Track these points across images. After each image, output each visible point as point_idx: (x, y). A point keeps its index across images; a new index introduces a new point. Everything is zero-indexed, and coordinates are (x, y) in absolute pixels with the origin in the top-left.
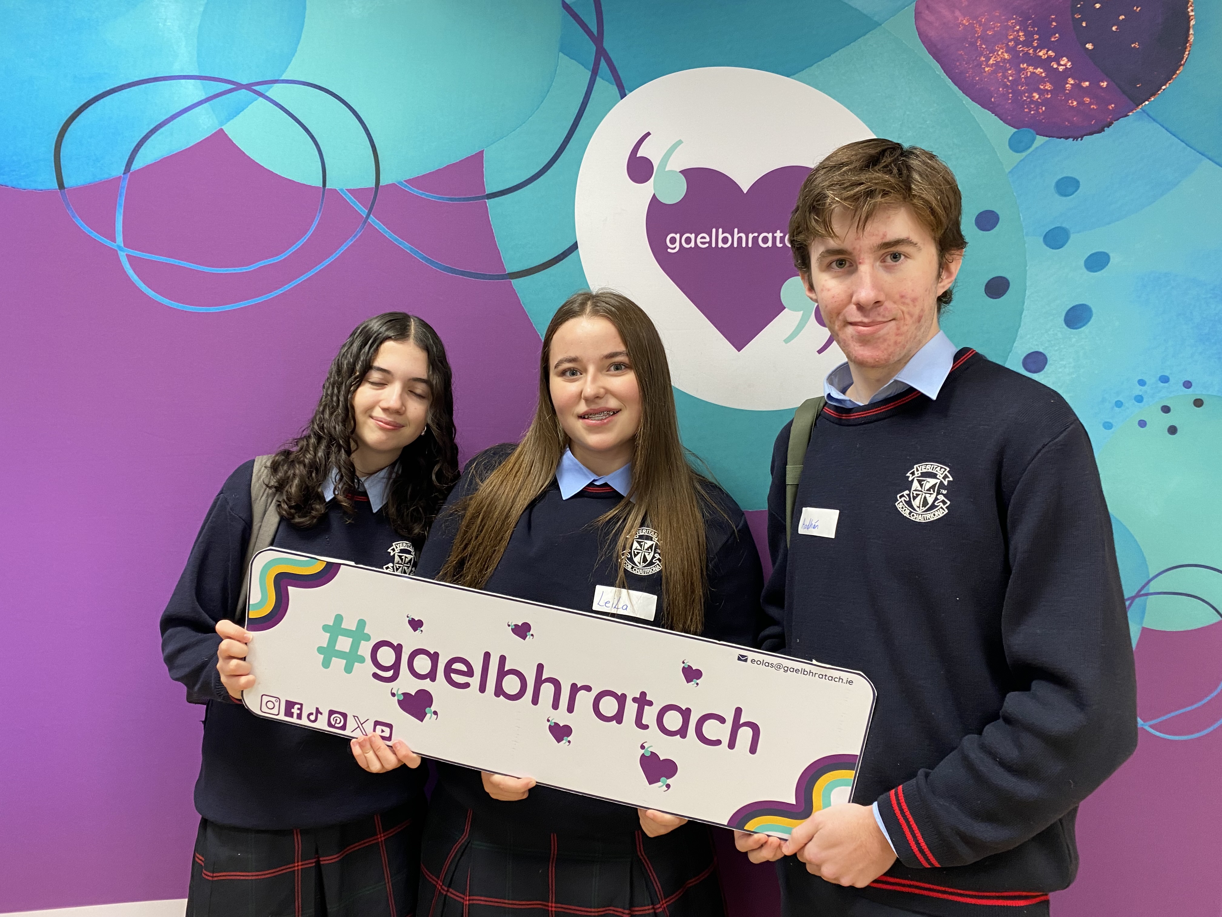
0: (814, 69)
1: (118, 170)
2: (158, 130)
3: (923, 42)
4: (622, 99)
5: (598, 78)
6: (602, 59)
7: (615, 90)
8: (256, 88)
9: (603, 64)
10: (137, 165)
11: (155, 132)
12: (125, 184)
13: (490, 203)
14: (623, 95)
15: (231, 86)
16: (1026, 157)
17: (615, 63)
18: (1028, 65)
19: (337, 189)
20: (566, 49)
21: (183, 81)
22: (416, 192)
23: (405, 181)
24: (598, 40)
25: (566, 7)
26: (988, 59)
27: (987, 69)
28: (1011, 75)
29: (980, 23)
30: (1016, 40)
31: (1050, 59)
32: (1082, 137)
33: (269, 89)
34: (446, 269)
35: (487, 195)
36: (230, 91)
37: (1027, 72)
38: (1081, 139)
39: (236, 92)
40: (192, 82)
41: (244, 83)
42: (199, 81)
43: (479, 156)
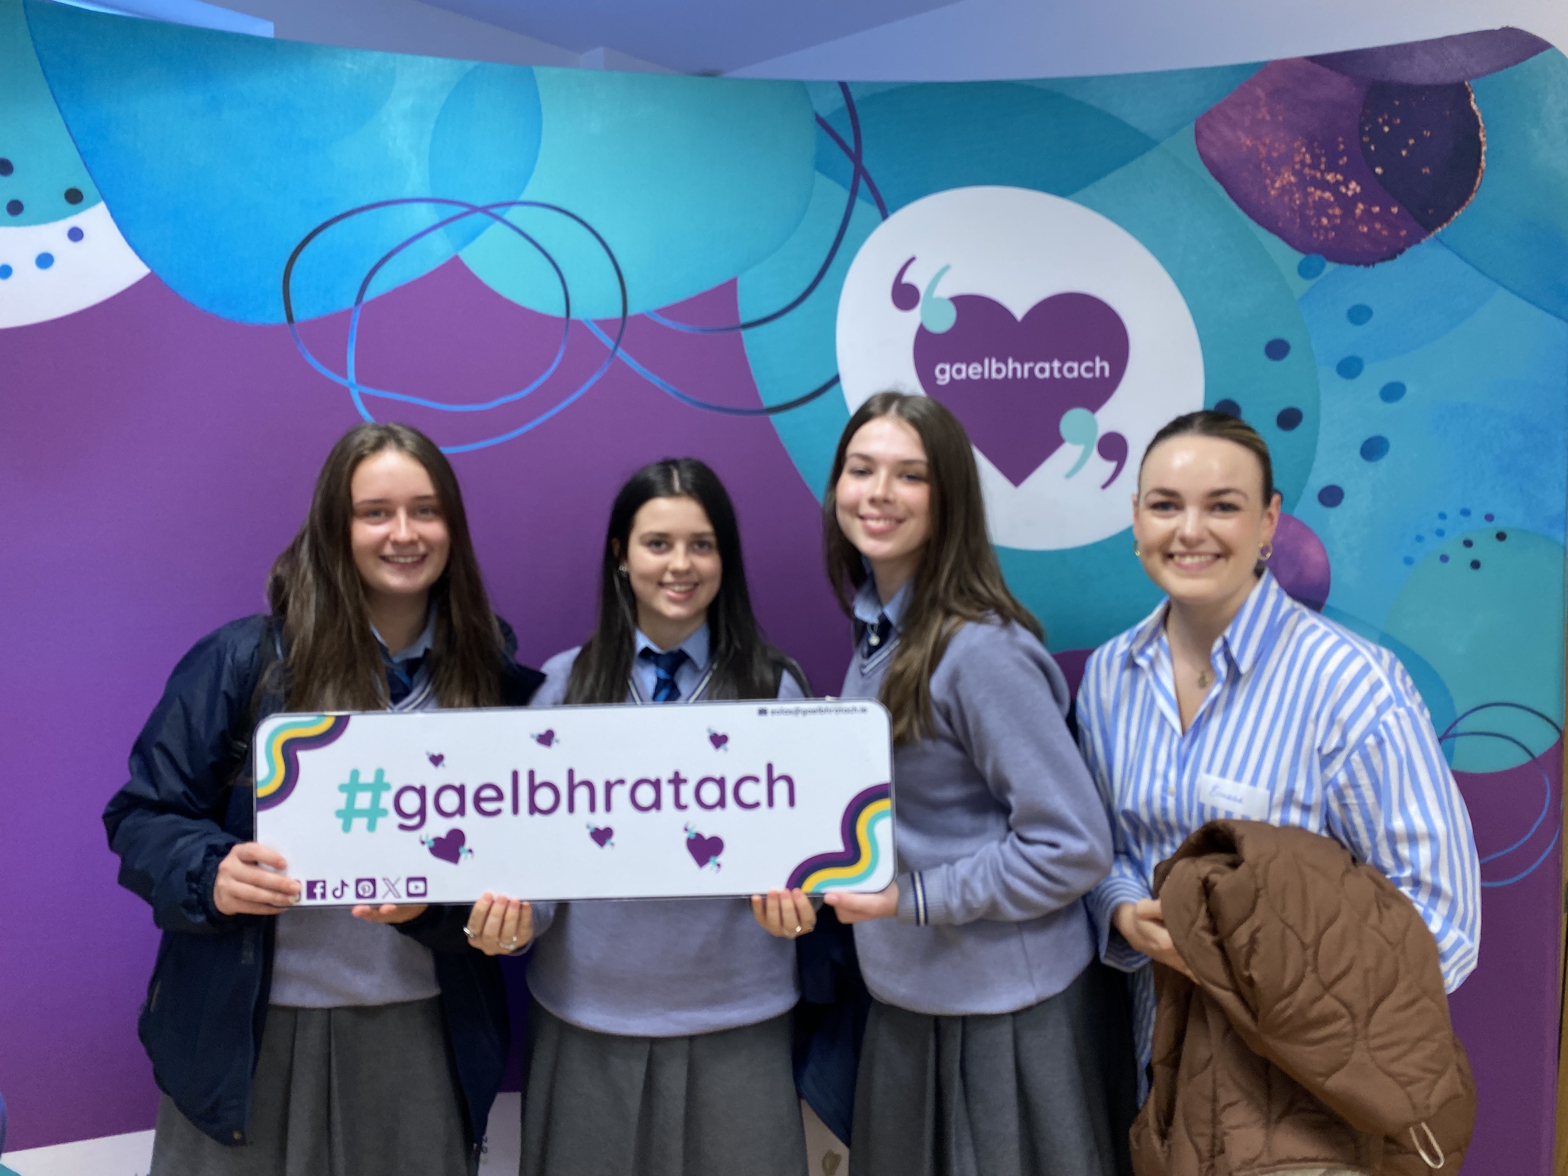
0: (1089, 191)
1: (350, 302)
2: (390, 258)
3: (1205, 163)
4: (884, 221)
5: (857, 198)
6: (861, 177)
7: (875, 211)
8: (493, 210)
9: (863, 185)
10: (369, 295)
11: (387, 260)
12: (357, 316)
13: (745, 333)
14: (885, 216)
15: (466, 209)
16: (1316, 284)
17: (875, 182)
18: (1315, 188)
19: (582, 320)
20: (821, 166)
21: (414, 204)
23: (655, 311)
24: (856, 157)
25: (820, 121)
26: (1273, 182)
27: (1273, 193)
28: (1299, 199)
29: (1264, 145)
30: (1303, 163)
31: (1337, 183)
32: (1373, 264)
33: (506, 211)
34: (699, 404)
35: (742, 325)
36: (465, 214)
37: (1315, 197)
38: (1373, 266)
39: (471, 215)
40: (425, 205)
41: (480, 206)
42: (432, 205)
43: (733, 284)
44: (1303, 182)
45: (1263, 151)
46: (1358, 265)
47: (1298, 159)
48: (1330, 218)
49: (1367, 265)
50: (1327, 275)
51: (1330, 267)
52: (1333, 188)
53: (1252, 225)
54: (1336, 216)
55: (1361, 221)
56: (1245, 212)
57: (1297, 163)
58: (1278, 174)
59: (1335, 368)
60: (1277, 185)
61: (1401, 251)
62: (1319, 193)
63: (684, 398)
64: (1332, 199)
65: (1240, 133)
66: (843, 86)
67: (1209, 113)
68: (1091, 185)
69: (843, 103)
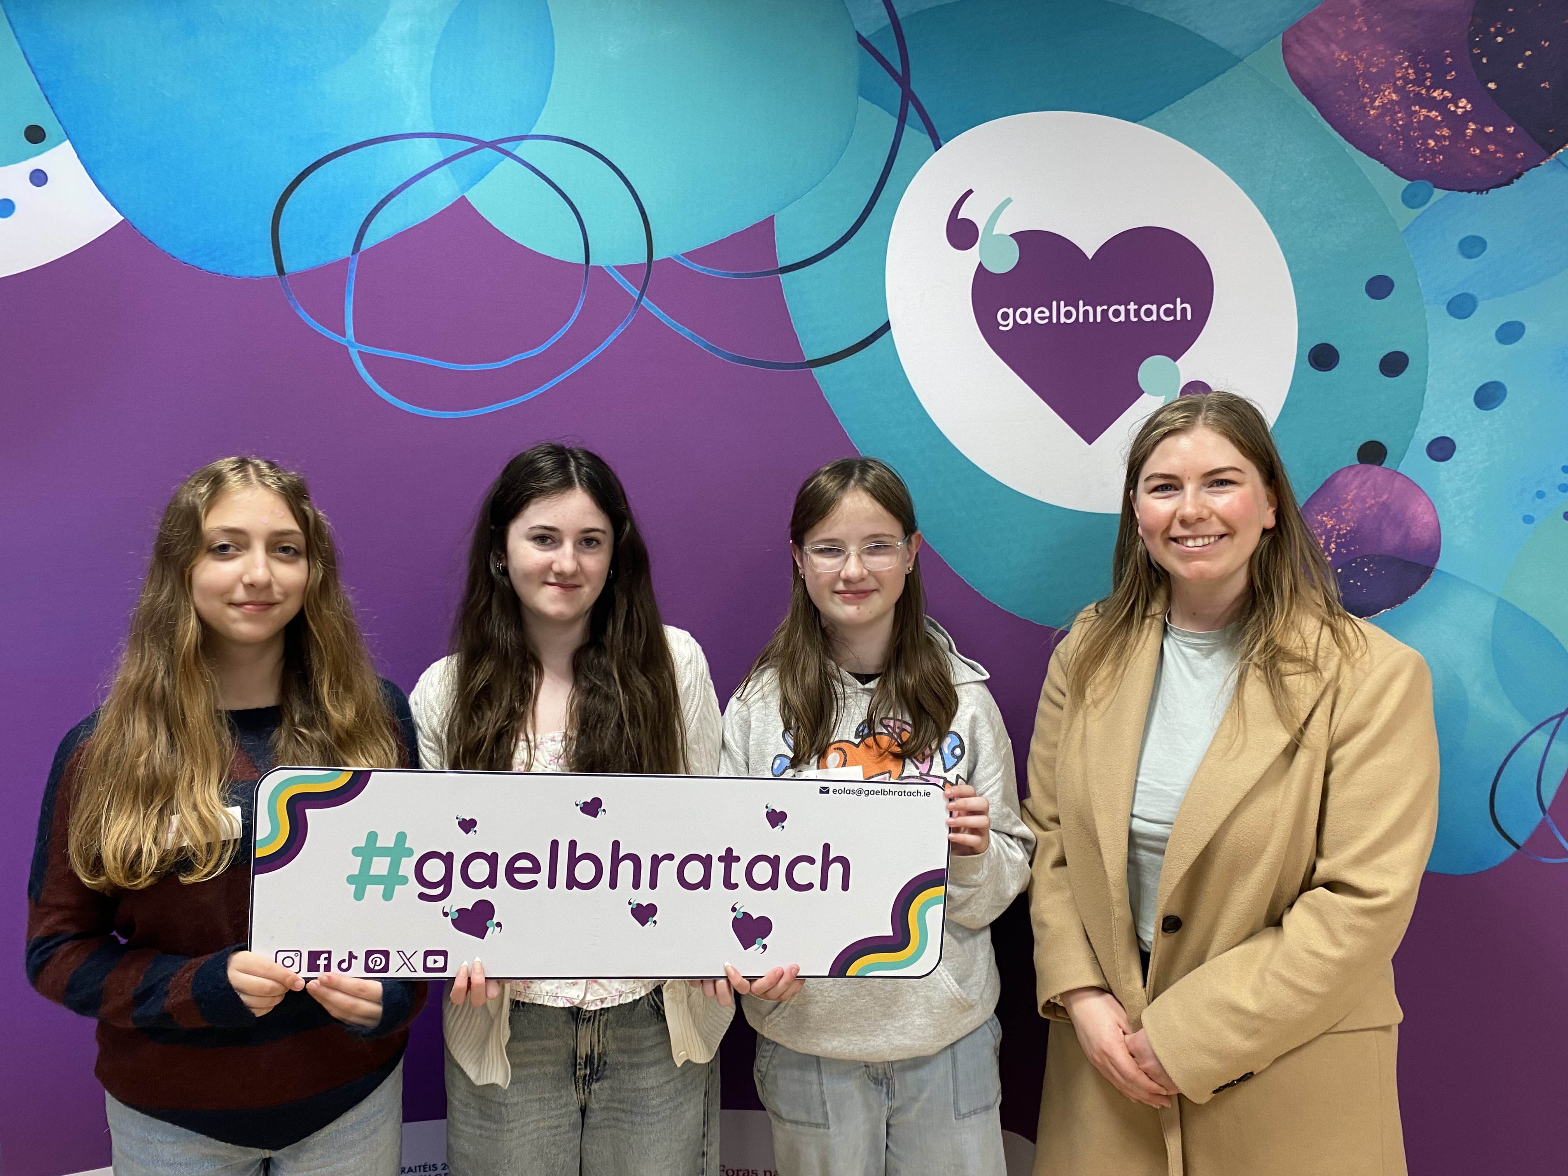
0: (1166, 113)
1: (345, 250)
3: (1294, 80)
4: (936, 150)
5: (906, 126)
6: (910, 104)
7: (928, 141)
8: (502, 146)
9: (911, 109)
10: (368, 243)
13: (784, 278)
14: (938, 147)
15: (472, 145)
16: (1422, 214)
17: (926, 108)
18: (1421, 108)
19: (603, 266)
20: (866, 91)
21: (416, 140)
22: (696, 267)
23: (682, 255)
24: (903, 80)
25: (863, 41)
26: (1373, 100)
27: (1372, 112)
28: (1402, 119)
29: (1361, 58)
30: (1405, 78)
31: (1446, 101)
32: (1487, 190)
33: (517, 146)
34: (733, 358)
35: (780, 268)
36: (473, 150)
37: (1420, 116)
38: (1487, 193)
39: (478, 152)
40: (427, 140)
41: (488, 141)
42: (435, 140)
43: (769, 223)
44: (1407, 101)
45: (1360, 66)
46: (1470, 191)
47: (1400, 75)
48: (1438, 139)
49: (1480, 191)
50: (1435, 203)
51: (1439, 194)
52: (1440, 105)
53: (1350, 148)
54: (1444, 136)
55: (1472, 143)
56: (1341, 134)
57: (1399, 79)
58: (1379, 91)
59: (1445, 307)
60: (1377, 103)
61: (1518, 176)
62: (1424, 112)
63: (717, 351)
64: (1439, 118)
65: (1333, 47)
67: (1298, 26)
68: (1167, 108)
69: (887, 21)
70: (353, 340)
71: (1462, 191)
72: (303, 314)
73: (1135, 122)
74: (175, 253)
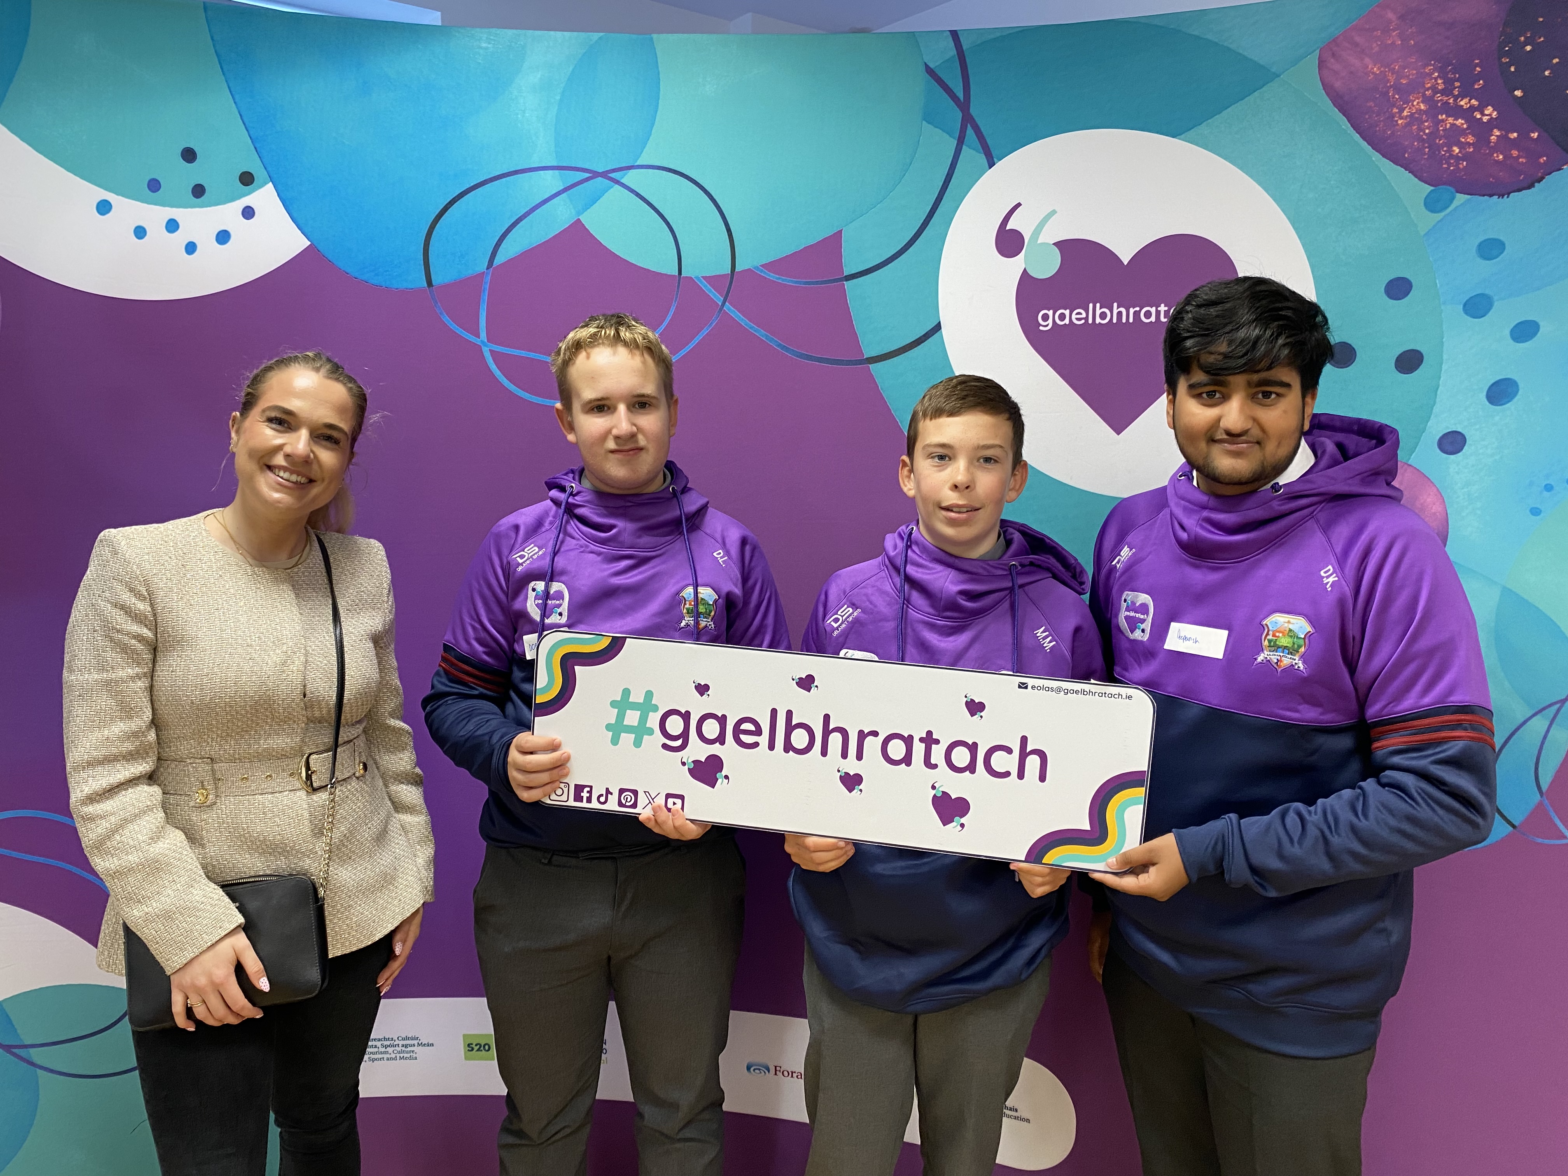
0: (1203, 129)
1: (482, 266)
2: (518, 223)
3: (1328, 94)
4: (990, 168)
5: (964, 147)
6: (969, 125)
7: (983, 159)
8: (612, 175)
9: (970, 132)
10: (499, 259)
11: (516, 226)
12: (488, 279)
13: (847, 285)
14: (991, 165)
15: (587, 175)
16: (1444, 218)
17: (983, 130)
18: (1448, 116)
19: (693, 277)
20: (930, 117)
21: (542, 172)
22: (772, 276)
23: (762, 266)
24: (964, 106)
25: (930, 71)
26: (1402, 110)
27: (1400, 122)
28: (1428, 128)
29: (1393, 71)
30: (1434, 89)
31: (1472, 109)
32: (1509, 194)
33: (625, 175)
34: (801, 356)
35: (846, 276)
36: (587, 180)
37: (1446, 124)
38: (1508, 197)
39: (592, 181)
40: (550, 173)
41: (600, 171)
42: (557, 172)
43: (838, 236)
44: (1434, 109)
45: (1392, 79)
46: (1491, 196)
47: (1429, 85)
48: (1462, 146)
49: (1501, 195)
50: (1457, 207)
51: (1461, 198)
52: (1467, 114)
53: (1376, 156)
54: (1469, 144)
55: (1496, 149)
56: (1369, 144)
57: (1428, 89)
58: (1407, 102)
59: (1462, 307)
60: (1405, 113)
61: (1540, 180)
62: (1451, 120)
63: (787, 349)
64: (1465, 126)
65: (1367, 60)
66: (954, 34)
67: (1335, 41)
68: (1205, 123)
69: (954, 52)
70: (486, 341)
71: (1484, 196)
72: (446, 319)
73: (1173, 137)
74: (348, 271)
